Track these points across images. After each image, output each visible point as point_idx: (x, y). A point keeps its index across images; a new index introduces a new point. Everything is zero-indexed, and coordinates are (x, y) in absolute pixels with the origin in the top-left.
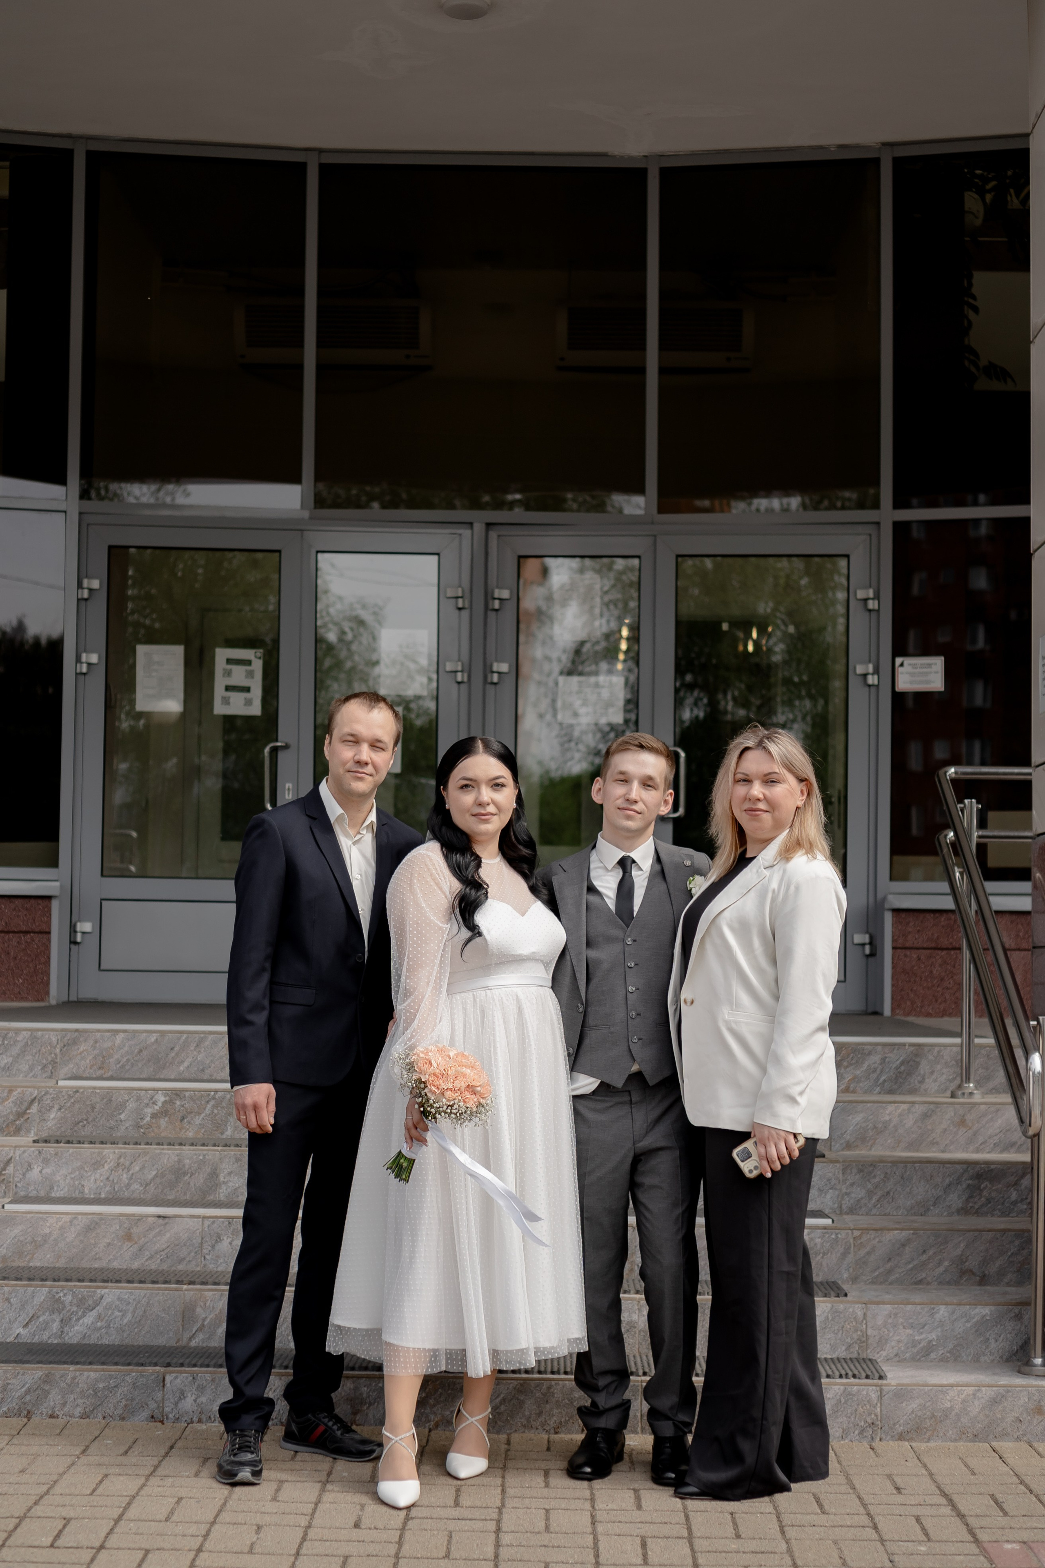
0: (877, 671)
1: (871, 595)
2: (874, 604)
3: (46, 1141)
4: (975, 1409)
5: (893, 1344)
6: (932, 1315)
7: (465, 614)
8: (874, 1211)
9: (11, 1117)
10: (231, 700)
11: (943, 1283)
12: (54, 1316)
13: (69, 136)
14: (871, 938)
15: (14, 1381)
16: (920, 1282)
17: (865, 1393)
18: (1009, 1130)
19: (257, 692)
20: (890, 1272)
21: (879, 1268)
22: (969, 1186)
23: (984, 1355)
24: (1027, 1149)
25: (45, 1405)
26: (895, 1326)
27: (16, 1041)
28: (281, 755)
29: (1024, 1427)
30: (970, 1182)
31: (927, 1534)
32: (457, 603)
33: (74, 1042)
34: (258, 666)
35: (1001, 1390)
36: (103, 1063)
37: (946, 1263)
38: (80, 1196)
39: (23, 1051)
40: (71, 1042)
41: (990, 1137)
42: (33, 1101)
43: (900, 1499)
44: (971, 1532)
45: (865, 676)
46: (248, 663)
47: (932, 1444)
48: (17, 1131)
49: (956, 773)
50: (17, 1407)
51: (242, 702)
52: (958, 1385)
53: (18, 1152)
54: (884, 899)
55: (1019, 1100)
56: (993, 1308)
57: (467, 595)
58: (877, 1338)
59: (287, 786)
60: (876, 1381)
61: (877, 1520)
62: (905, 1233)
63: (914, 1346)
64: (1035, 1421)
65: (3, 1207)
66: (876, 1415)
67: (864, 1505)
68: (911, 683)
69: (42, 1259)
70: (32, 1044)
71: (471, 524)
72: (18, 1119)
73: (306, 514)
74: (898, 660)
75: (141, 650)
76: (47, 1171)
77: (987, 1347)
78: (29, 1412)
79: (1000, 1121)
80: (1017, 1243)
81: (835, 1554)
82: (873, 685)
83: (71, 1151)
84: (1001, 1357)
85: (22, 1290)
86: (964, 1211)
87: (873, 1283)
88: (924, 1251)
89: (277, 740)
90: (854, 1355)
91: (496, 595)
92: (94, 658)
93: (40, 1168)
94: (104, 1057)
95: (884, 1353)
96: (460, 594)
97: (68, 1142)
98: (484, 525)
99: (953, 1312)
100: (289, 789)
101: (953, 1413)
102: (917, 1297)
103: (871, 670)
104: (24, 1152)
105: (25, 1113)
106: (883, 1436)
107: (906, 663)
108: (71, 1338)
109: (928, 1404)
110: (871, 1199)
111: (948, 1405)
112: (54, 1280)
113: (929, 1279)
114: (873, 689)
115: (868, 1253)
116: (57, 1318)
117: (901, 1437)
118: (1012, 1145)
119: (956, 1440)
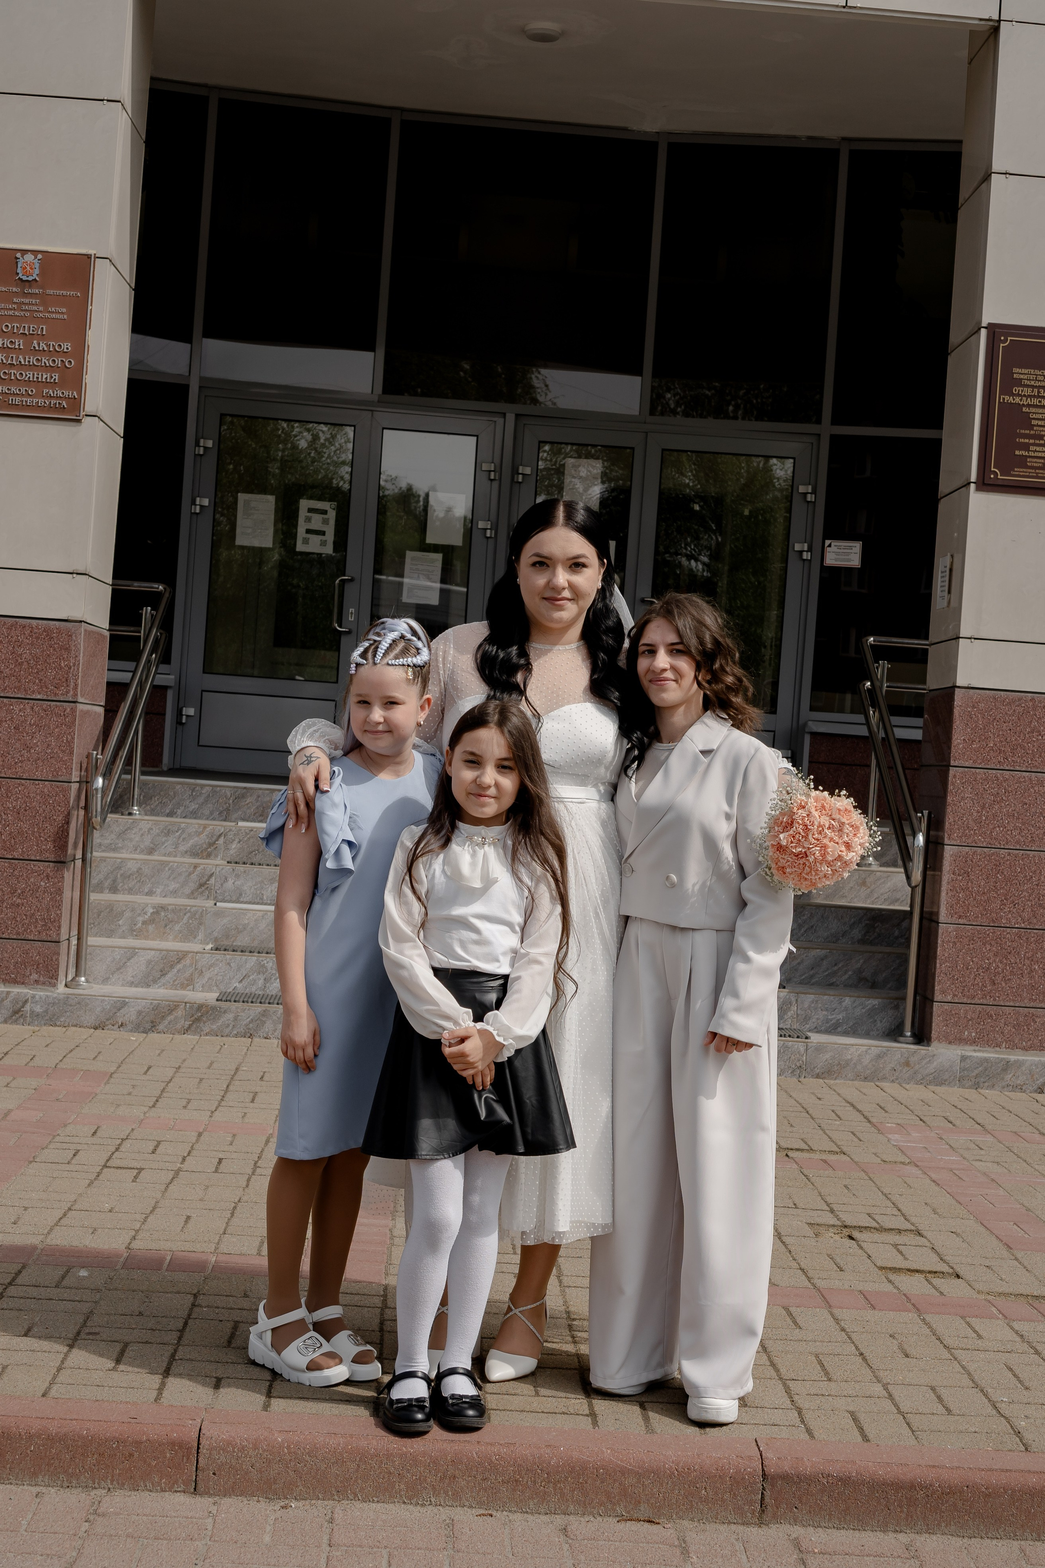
0: (810, 550)
1: (810, 491)
2: (811, 497)
3: (236, 863)
4: (866, 1061)
5: (814, 1020)
6: (840, 1003)
7: (496, 485)
8: (802, 938)
9: (205, 846)
10: (310, 541)
11: (846, 986)
12: (259, 976)
13: (205, 86)
14: (793, 753)
15: (243, 1014)
16: (831, 985)
17: (796, 1046)
18: (894, 890)
19: (330, 537)
20: (812, 977)
21: (805, 973)
22: (867, 925)
23: (873, 1030)
24: (907, 904)
25: (262, 1031)
26: (816, 1009)
27: (201, 793)
28: (347, 587)
29: (897, 1074)
30: (868, 922)
31: (839, 1117)
32: (489, 475)
33: (243, 796)
34: (332, 515)
35: (884, 1049)
36: (263, 811)
37: (850, 973)
38: (261, 901)
39: (206, 801)
40: (241, 796)
41: (882, 895)
42: (220, 835)
43: (821, 1102)
44: (865, 1117)
45: (801, 552)
46: (324, 512)
47: (837, 1081)
48: (209, 856)
49: (874, 641)
50: (243, 1031)
51: (319, 543)
52: (856, 1045)
53: (218, 869)
54: (805, 724)
55: (907, 864)
56: (880, 1000)
57: (498, 469)
58: (804, 1016)
59: (351, 610)
60: (804, 1040)
61: (808, 1110)
62: (824, 952)
63: (827, 1023)
64: (904, 1071)
65: (215, 904)
66: (803, 1062)
67: (800, 1104)
68: (836, 560)
69: (242, 940)
70: (213, 796)
71: (504, 415)
72: (210, 847)
73: (376, 398)
74: (827, 542)
75: (242, 497)
76: (238, 883)
77: (875, 1026)
78: (251, 1035)
79: (889, 884)
80: (898, 961)
81: (786, 1122)
82: (807, 560)
83: (255, 870)
84: (884, 1033)
85: (238, 958)
86: (862, 941)
87: (800, 983)
88: (836, 965)
89: (344, 575)
90: (788, 1027)
91: (520, 471)
92: (206, 502)
93: (233, 881)
94: (263, 808)
95: (808, 1026)
96: (493, 469)
97: (252, 864)
98: (513, 415)
99: (854, 1002)
100: (352, 613)
101: (852, 1062)
102: (832, 992)
103: (806, 548)
104: (222, 869)
105: (214, 843)
106: (807, 1075)
107: (833, 544)
108: (270, 991)
109: (836, 1056)
110: (800, 930)
111: (849, 1057)
112: (259, 953)
113: (838, 983)
114: (806, 563)
115: (799, 964)
116: (262, 977)
117: (818, 1076)
118: (897, 900)
119: (853, 1080)
